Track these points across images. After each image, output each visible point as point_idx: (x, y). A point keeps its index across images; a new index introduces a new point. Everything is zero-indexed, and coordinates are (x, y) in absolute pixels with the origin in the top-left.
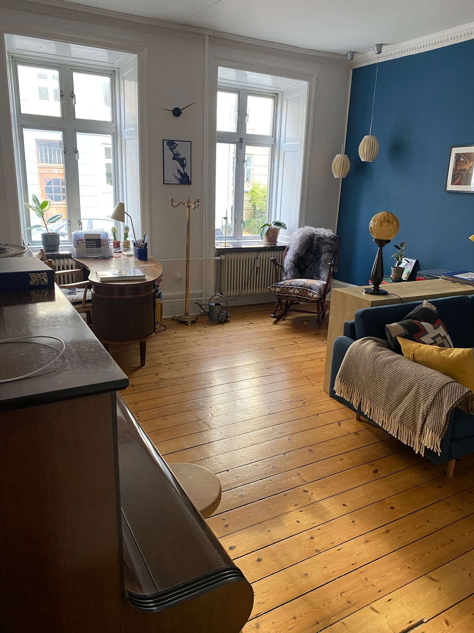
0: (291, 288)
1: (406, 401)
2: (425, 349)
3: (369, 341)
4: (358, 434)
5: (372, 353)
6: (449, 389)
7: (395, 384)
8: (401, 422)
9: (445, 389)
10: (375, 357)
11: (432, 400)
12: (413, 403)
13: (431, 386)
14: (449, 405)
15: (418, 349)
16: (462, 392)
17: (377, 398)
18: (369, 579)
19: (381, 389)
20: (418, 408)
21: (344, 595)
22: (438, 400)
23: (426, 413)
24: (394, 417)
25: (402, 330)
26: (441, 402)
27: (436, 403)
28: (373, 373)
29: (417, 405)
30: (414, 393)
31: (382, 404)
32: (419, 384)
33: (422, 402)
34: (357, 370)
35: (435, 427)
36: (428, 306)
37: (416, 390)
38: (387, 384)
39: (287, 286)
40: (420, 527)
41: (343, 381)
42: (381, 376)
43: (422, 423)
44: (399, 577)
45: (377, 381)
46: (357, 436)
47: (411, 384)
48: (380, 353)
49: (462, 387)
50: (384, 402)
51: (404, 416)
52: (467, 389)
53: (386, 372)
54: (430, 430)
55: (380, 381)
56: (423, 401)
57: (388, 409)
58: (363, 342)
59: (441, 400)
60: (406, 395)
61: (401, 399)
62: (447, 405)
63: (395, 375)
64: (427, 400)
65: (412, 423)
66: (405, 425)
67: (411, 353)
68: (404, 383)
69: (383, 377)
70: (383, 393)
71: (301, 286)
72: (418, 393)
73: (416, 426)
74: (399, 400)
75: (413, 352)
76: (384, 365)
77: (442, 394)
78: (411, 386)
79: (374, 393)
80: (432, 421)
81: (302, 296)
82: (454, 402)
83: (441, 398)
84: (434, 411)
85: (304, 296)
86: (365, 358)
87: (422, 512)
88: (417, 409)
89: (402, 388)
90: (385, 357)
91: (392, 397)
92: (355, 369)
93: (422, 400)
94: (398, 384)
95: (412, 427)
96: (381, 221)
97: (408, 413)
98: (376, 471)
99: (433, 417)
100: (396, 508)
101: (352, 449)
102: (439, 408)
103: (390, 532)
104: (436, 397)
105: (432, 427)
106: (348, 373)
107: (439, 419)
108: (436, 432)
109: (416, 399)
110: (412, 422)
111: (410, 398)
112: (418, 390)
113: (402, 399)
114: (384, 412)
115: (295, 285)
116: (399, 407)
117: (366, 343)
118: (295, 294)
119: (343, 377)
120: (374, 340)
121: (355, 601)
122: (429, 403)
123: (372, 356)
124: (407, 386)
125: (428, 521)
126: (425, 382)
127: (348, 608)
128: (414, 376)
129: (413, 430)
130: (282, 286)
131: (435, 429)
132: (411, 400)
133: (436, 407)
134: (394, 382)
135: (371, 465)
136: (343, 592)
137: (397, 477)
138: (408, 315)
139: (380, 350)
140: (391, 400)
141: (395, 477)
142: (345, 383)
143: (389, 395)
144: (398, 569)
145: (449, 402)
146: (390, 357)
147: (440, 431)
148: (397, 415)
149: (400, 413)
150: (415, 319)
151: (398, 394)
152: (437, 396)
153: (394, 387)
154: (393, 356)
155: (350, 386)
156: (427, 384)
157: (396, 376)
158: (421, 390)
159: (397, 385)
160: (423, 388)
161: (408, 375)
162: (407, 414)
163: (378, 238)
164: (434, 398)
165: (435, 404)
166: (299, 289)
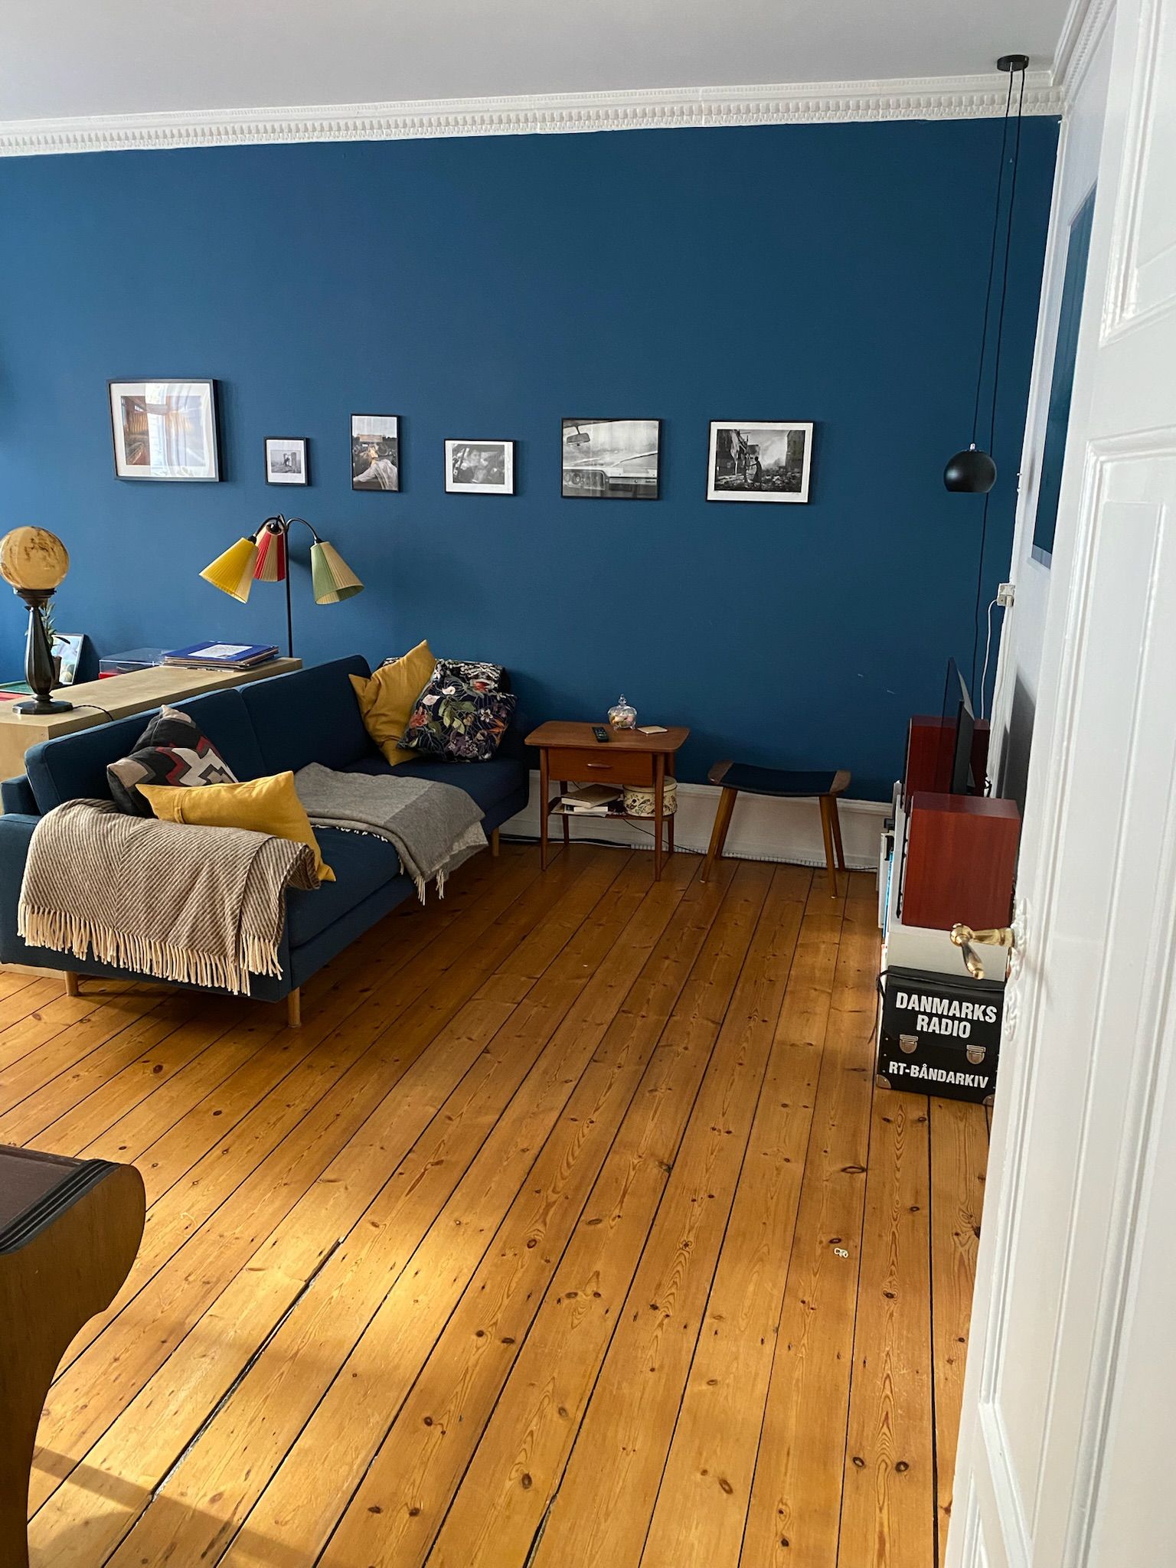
1: (192, 903)
2: (202, 794)
3: (77, 808)
4: (89, 1020)
5: (94, 830)
6: (271, 852)
7: (161, 876)
8: (191, 945)
9: (263, 855)
10: (104, 835)
11: (244, 882)
12: (209, 901)
13: (236, 856)
14: (278, 879)
15: (187, 798)
16: (293, 851)
17: (127, 918)
18: (225, 1234)
19: (133, 897)
20: (220, 907)
21: (191, 1279)
22: (256, 878)
23: (238, 911)
24: (175, 942)
25: (142, 770)
26: (263, 880)
27: (254, 885)
28: (105, 870)
29: (217, 901)
30: (205, 881)
31: (141, 927)
32: (210, 860)
33: (225, 892)
34: (66, 877)
35: (262, 929)
36: (175, 716)
37: (208, 873)
38: (145, 882)
40: (279, 1120)
41: (39, 908)
42: (126, 870)
43: (235, 932)
44: (277, 1204)
45: (120, 882)
46: (89, 1024)
47: (195, 865)
48: (111, 826)
49: (291, 843)
50: (146, 921)
51: (194, 933)
52: (299, 844)
53: (136, 859)
54: (254, 938)
55: (127, 881)
56: (226, 890)
57: (157, 931)
58: (63, 813)
59: (262, 877)
60: (190, 889)
61: (181, 903)
62: (275, 882)
63: (157, 858)
64: (235, 884)
65: (215, 940)
66: (202, 948)
67: (176, 809)
68: (181, 868)
69: (130, 871)
70: (140, 904)
72: (213, 879)
73: (223, 943)
74: (176, 905)
75: (180, 805)
76: (128, 847)
77: (260, 867)
78: (196, 870)
79: (118, 909)
80: (253, 921)
82: (285, 873)
83: (260, 874)
84: (253, 900)
86: (79, 843)
87: (272, 1096)
88: (217, 909)
89: (178, 879)
90: (125, 830)
91: (162, 904)
92: (62, 875)
93: (224, 890)
94: (167, 875)
95: (216, 948)
96: (26, 548)
97: (202, 924)
98: (158, 1069)
99: (254, 912)
100: (225, 1111)
101: (89, 1050)
102: (261, 893)
103: (230, 1150)
104: (252, 874)
105: (256, 931)
106: (45, 889)
107: (266, 911)
108: (266, 936)
109: (213, 891)
110: (214, 938)
111: (199, 894)
112: (213, 873)
113: (183, 901)
114: (150, 941)
116: (180, 918)
117: (72, 814)
119: (35, 900)
120: (85, 804)
121: (217, 1275)
122: (240, 889)
123: (94, 836)
124: (188, 873)
125: (288, 1106)
126: (223, 853)
127: (209, 1292)
128: (198, 848)
129: (220, 953)
131: (262, 933)
132: (202, 896)
133: (254, 891)
134: (158, 874)
135: (144, 1062)
136: (189, 1275)
137: (202, 1063)
138: (140, 741)
139: (109, 819)
140: (160, 912)
141: (199, 1064)
142: (43, 913)
143: (153, 903)
144: (269, 1194)
145: (277, 876)
146: (136, 827)
147: (272, 933)
148: (180, 936)
149: (186, 930)
150: (156, 744)
151: (172, 894)
152: (253, 871)
153: (161, 882)
154: (141, 824)
155: (58, 913)
156: (227, 855)
157: (160, 861)
158: (218, 871)
159: (167, 878)
160: (222, 865)
161: (184, 851)
162: (200, 926)
163: (26, 587)
164: (248, 877)
165: (252, 886)
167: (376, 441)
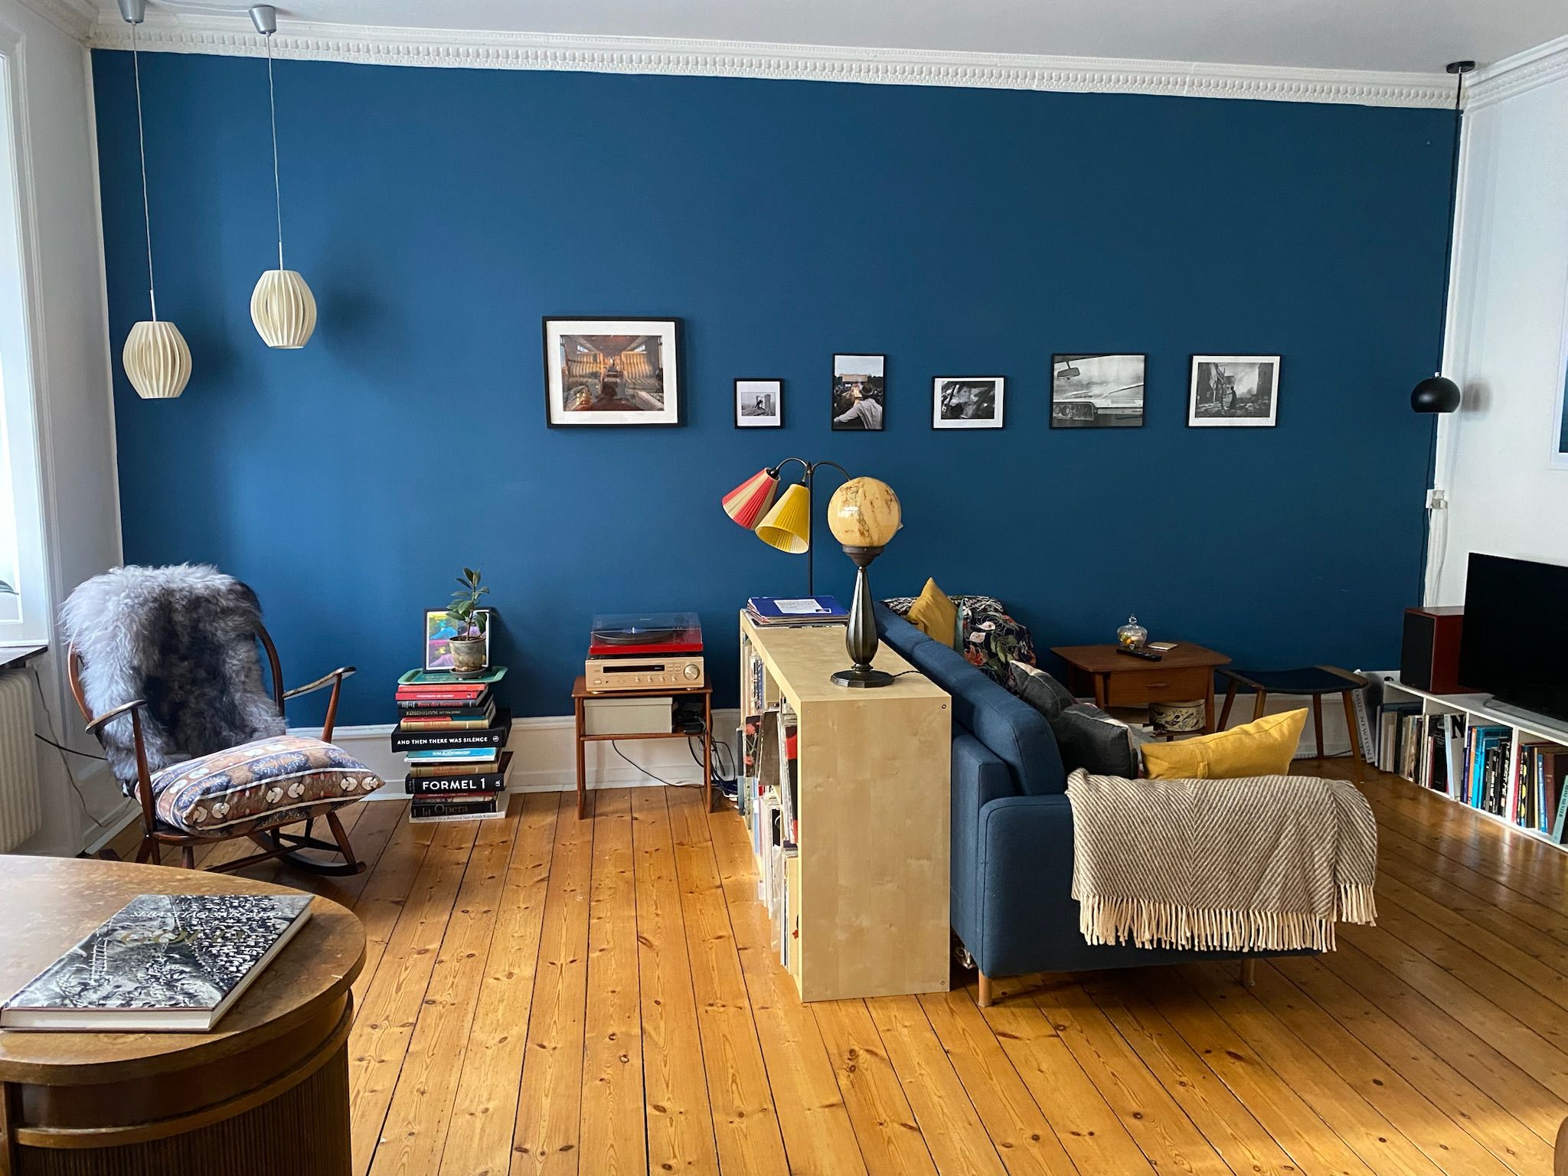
0: (270, 786)
1: (1278, 860)
5: (1152, 799)
7: (1242, 837)
11: (1336, 828)
12: (1298, 855)
13: (1317, 802)
17: (1204, 890)
19: (1212, 865)
22: (1343, 822)
23: (1334, 860)
24: (1261, 908)
26: (1349, 823)
27: (1343, 831)
28: (1179, 841)
29: (1305, 854)
30: (1293, 835)
31: (1222, 897)
35: (1362, 874)
37: (1294, 826)
38: (1225, 847)
39: (249, 786)
42: (1201, 838)
43: (1333, 884)
45: (1195, 853)
50: (1227, 889)
51: (1285, 893)
53: (1211, 823)
54: (1353, 887)
55: (1203, 849)
56: (1317, 840)
57: (1240, 899)
61: (1265, 862)
63: (1234, 819)
64: (1325, 832)
66: (1292, 909)
67: (1202, 765)
68: (1262, 824)
69: (1206, 838)
70: (1220, 872)
71: (300, 769)
72: (1301, 830)
73: (1311, 898)
74: (1260, 866)
75: (1198, 759)
77: (1342, 810)
79: (1195, 883)
80: (1350, 868)
81: (320, 798)
83: (1345, 817)
84: (1345, 845)
85: (325, 797)
88: (1306, 863)
91: (1244, 868)
93: (1313, 841)
94: (1248, 835)
95: (1306, 905)
97: (1292, 881)
99: (1350, 859)
102: (1352, 837)
105: (1355, 878)
106: (1110, 875)
107: (1361, 855)
108: (1364, 885)
109: (1302, 843)
110: (1304, 895)
111: (1287, 849)
112: (1300, 824)
114: (1232, 913)
115: (279, 770)
116: (1265, 880)
118: (290, 801)
122: (1333, 836)
126: (1302, 802)
129: (1308, 910)
130: (229, 791)
131: (1361, 879)
132: (1291, 851)
133: (1345, 836)
134: (1238, 836)
140: (1243, 877)
143: (1235, 868)
146: (1191, 789)
148: (1267, 899)
149: (1276, 892)
151: (1256, 855)
153: (1242, 843)
156: (1307, 803)
158: (1304, 821)
159: (1249, 838)
162: (1290, 884)
164: (1337, 822)
166: (300, 780)
167: (860, 380)
